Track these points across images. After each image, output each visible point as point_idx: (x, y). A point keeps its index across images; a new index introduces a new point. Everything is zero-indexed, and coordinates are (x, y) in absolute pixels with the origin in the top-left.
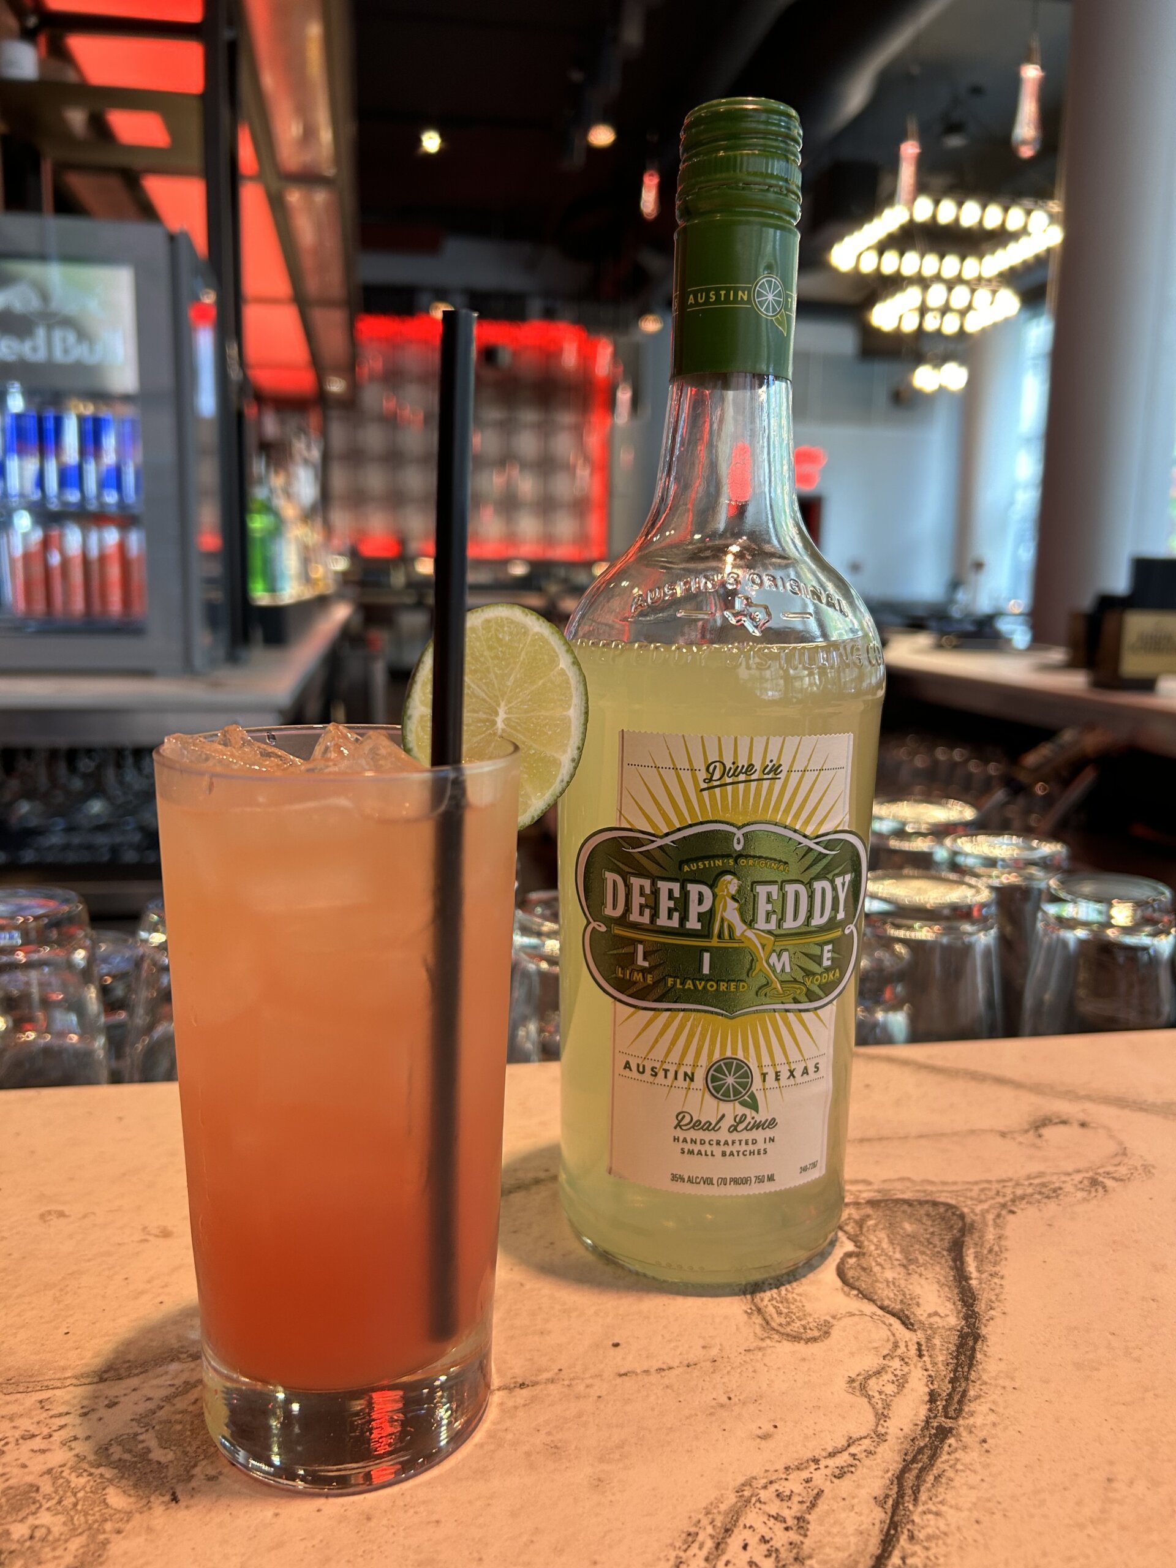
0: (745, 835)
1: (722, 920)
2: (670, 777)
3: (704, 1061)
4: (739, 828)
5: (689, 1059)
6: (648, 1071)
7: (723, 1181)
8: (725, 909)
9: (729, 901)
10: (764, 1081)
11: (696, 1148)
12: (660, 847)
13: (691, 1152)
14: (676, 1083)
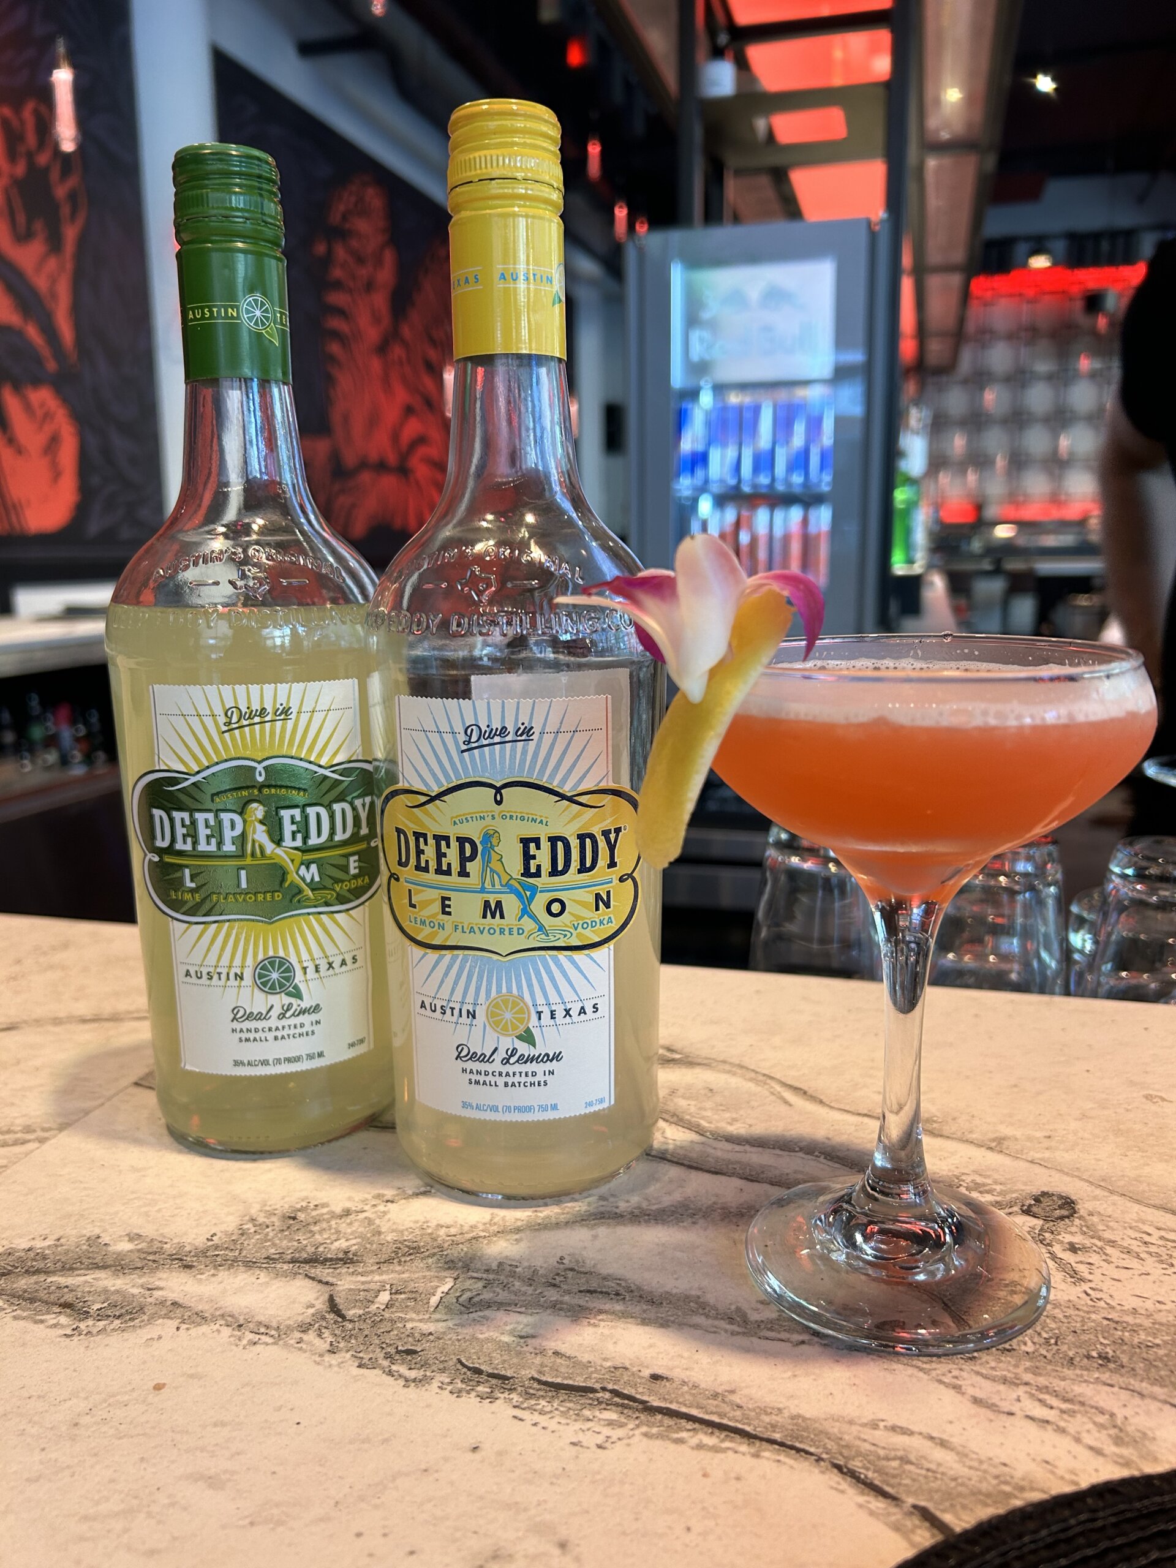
0: (265, 768)
1: (254, 841)
2: (195, 722)
3: (250, 961)
4: (259, 762)
5: (237, 962)
6: (205, 976)
7: (278, 1061)
8: (254, 832)
9: (258, 825)
10: (305, 973)
11: (251, 1036)
12: (194, 784)
13: (247, 1040)
14: (229, 983)
